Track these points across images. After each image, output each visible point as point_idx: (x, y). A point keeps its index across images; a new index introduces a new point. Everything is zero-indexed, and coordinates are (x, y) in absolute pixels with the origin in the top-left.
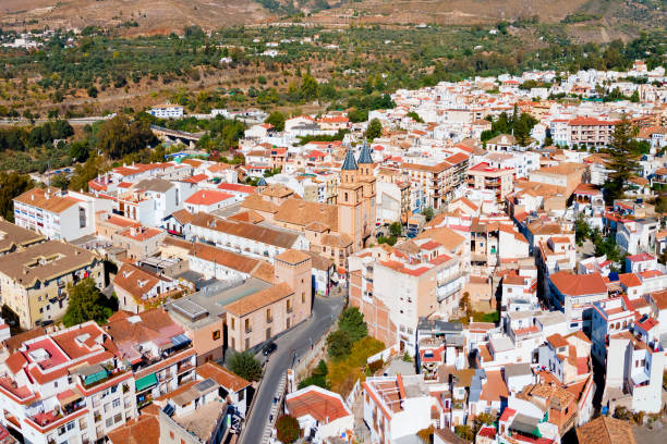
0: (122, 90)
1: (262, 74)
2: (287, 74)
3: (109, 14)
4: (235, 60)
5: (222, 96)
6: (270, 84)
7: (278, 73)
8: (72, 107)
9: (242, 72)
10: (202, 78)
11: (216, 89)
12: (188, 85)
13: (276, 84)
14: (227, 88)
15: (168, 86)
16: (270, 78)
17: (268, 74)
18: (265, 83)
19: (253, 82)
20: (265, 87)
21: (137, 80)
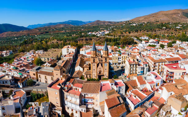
0: (136, 33)
1: (173, 32)
2: (179, 32)
3: (154, 20)
4: (166, 28)
5: (160, 36)
6: (174, 34)
7: (177, 32)
8: (124, 35)
9: (168, 31)
10: (157, 31)
11: (159, 34)
12: (153, 33)
13: (175, 34)
14: (162, 34)
15: (148, 33)
16: (174, 33)
17: (174, 32)
18: (173, 34)
19: (170, 33)
20: (172, 35)
21: (141, 31)
